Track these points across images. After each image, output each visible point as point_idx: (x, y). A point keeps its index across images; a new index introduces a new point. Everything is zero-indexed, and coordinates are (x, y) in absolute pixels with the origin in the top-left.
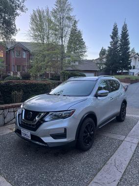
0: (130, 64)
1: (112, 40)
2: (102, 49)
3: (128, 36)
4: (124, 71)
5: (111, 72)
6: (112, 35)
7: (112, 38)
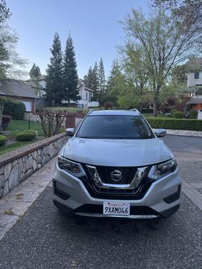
0: (77, 93)
1: (53, 57)
2: (34, 66)
3: (73, 55)
4: (72, 102)
5: (53, 102)
6: (53, 49)
7: (53, 52)
